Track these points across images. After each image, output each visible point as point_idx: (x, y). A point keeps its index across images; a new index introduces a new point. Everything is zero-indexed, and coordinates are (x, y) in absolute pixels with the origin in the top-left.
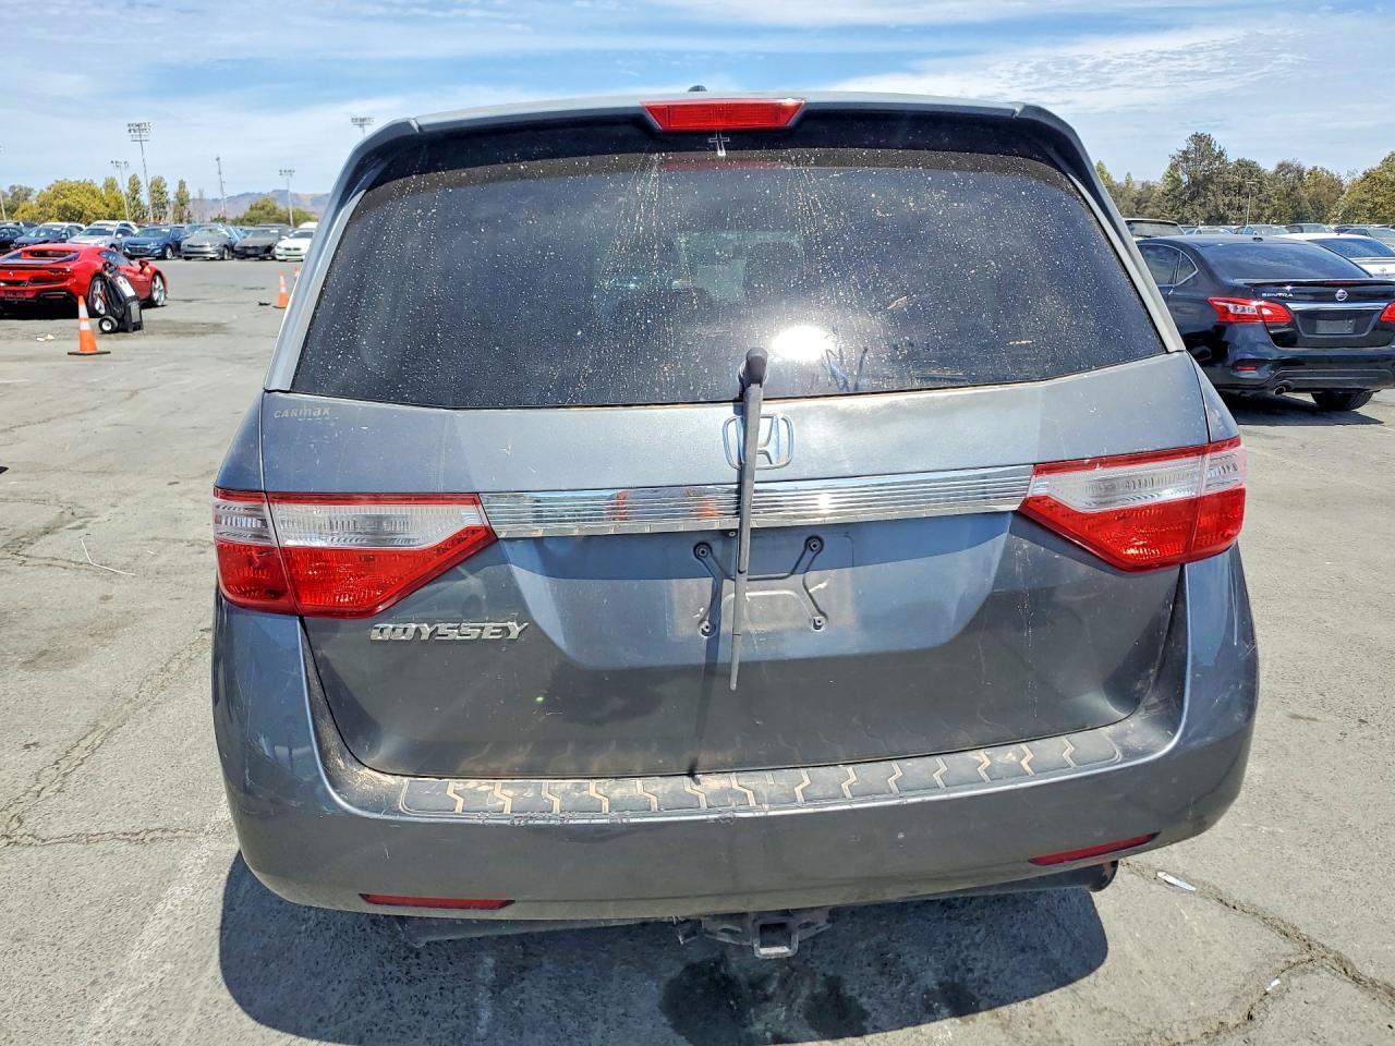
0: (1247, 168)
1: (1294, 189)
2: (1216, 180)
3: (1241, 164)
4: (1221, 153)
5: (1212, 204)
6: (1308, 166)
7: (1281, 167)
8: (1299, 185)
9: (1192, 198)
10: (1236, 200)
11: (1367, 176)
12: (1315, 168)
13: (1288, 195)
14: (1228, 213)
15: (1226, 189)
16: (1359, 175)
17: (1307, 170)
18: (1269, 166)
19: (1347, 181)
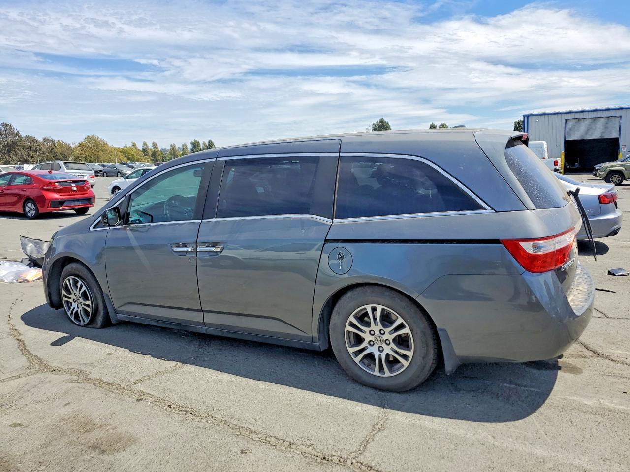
0: (32, 140)
1: (53, 149)
2: (19, 144)
3: (28, 137)
4: (18, 132)
5: (20, 155)
6: (56, 140)
7: (45, 139)
8: (54, 148)
9: (9, 152)
10: (31, 153)
11: (81, 144)
12: (59, 141)
13: (51, 152)
14: (28, 159)
15: (24, 148)
16: (77, 144)
17: (56, 141)
18: (40, 139)
19: (73, 146)
